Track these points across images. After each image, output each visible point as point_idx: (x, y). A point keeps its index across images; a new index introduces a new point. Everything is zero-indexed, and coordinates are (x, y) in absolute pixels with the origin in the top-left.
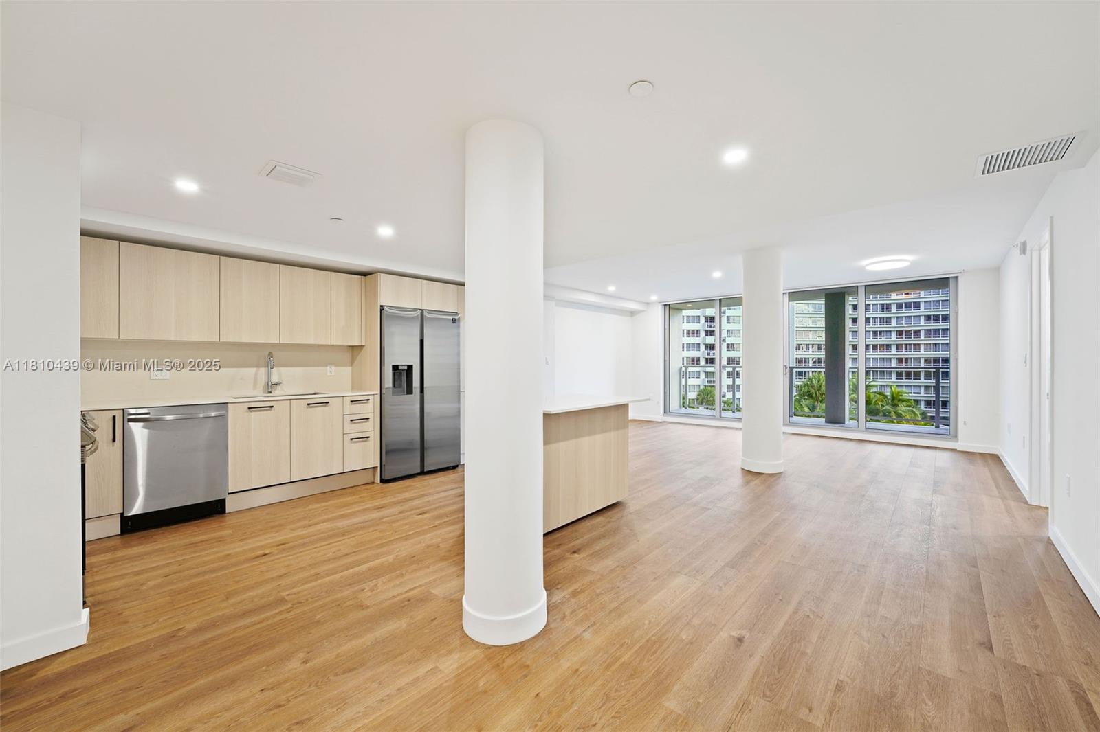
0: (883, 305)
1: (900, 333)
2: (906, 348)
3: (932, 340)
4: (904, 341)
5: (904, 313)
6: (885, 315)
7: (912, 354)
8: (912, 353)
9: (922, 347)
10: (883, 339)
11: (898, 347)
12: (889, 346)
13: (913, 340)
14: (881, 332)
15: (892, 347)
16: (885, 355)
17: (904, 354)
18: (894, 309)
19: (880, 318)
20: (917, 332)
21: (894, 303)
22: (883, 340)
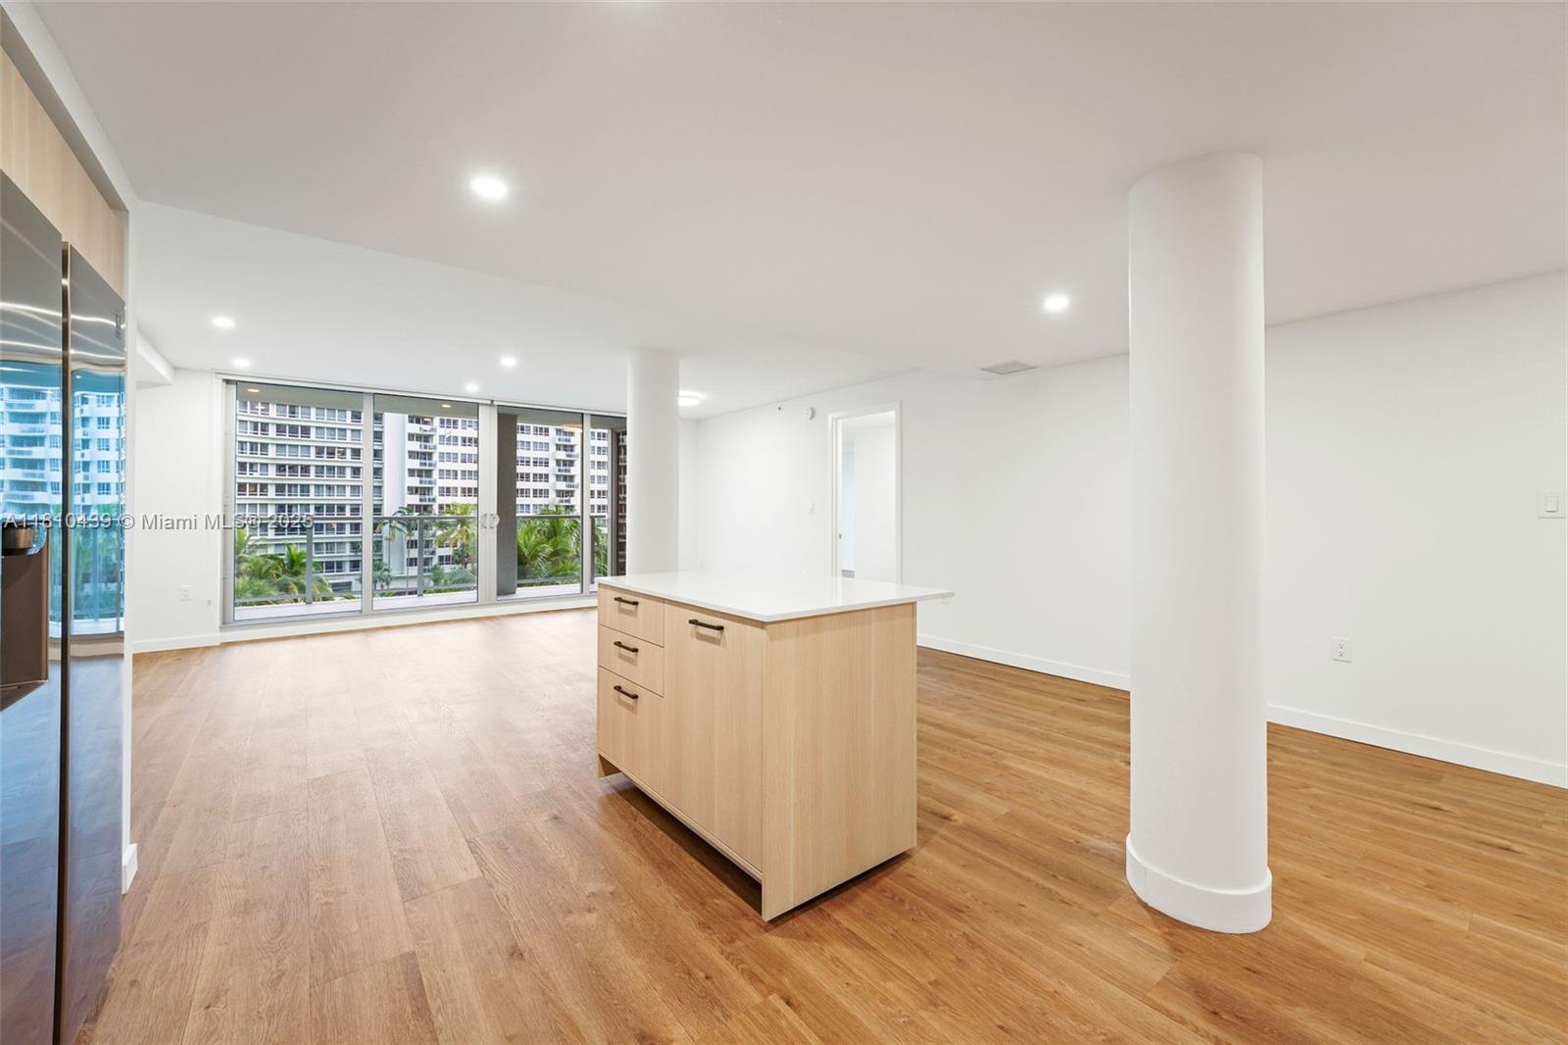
0: (256, 424)
1: (281, 468)
2: (290, 491)
3: (325, 480)
4: (287, 479)
5: (287, 439)
6: (259, 439)
7: (298, 499)
8: (299, 497)
9: (312, 489)
10: (255, 475)
11: (280, 488)
12: (264, 487)
13: (299, 480)
14: (252, 465)
15: (269, 487)
16: (258, 499)
17: (286, 499)
18: (272, 431)
19: (252, 443)
20: (305, 469)
21: (273, 424)
22: (257, 477)
